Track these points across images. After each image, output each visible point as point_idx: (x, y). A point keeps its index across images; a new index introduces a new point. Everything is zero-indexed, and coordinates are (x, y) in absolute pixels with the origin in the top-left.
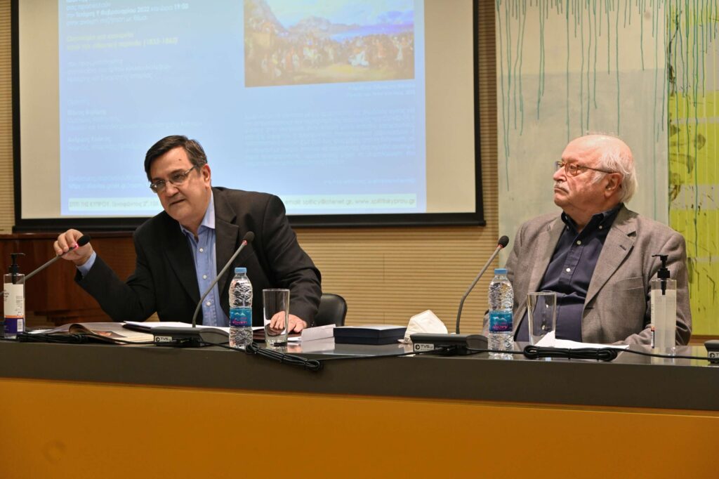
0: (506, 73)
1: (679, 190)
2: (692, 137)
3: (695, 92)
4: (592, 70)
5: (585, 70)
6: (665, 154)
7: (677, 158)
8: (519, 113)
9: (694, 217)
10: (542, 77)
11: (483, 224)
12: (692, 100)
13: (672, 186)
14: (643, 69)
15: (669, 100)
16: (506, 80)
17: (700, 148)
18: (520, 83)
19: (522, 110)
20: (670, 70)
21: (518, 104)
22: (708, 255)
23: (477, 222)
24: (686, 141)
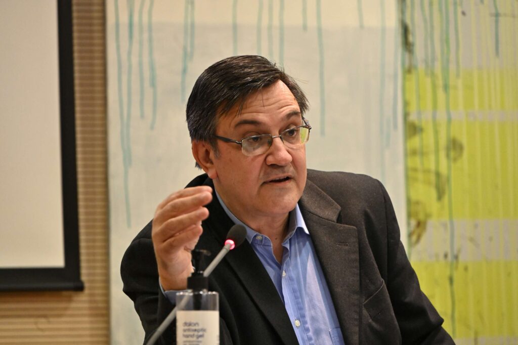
0: (124, 19)
1: (424, 228)
2: (443, 142)
3: (445, 69)
4: (276, 22)
5: (265, 22)
6: (400, 168)
7: (420, 176)
8: (148, 90)
9: (448, 273)
10: (190, 30)
11: (79, 288)
12: (440, 82)
13: (413, 222)
14: (362, 27)
15: (404, 79)
16: (124, 32)
17: (455, 160)
18: (150, 40)
19: (153, 84)
20: (405, 30)
21: (147, 74)
22: (472, 336)
23: (71, 285)
24: (432, 146)
